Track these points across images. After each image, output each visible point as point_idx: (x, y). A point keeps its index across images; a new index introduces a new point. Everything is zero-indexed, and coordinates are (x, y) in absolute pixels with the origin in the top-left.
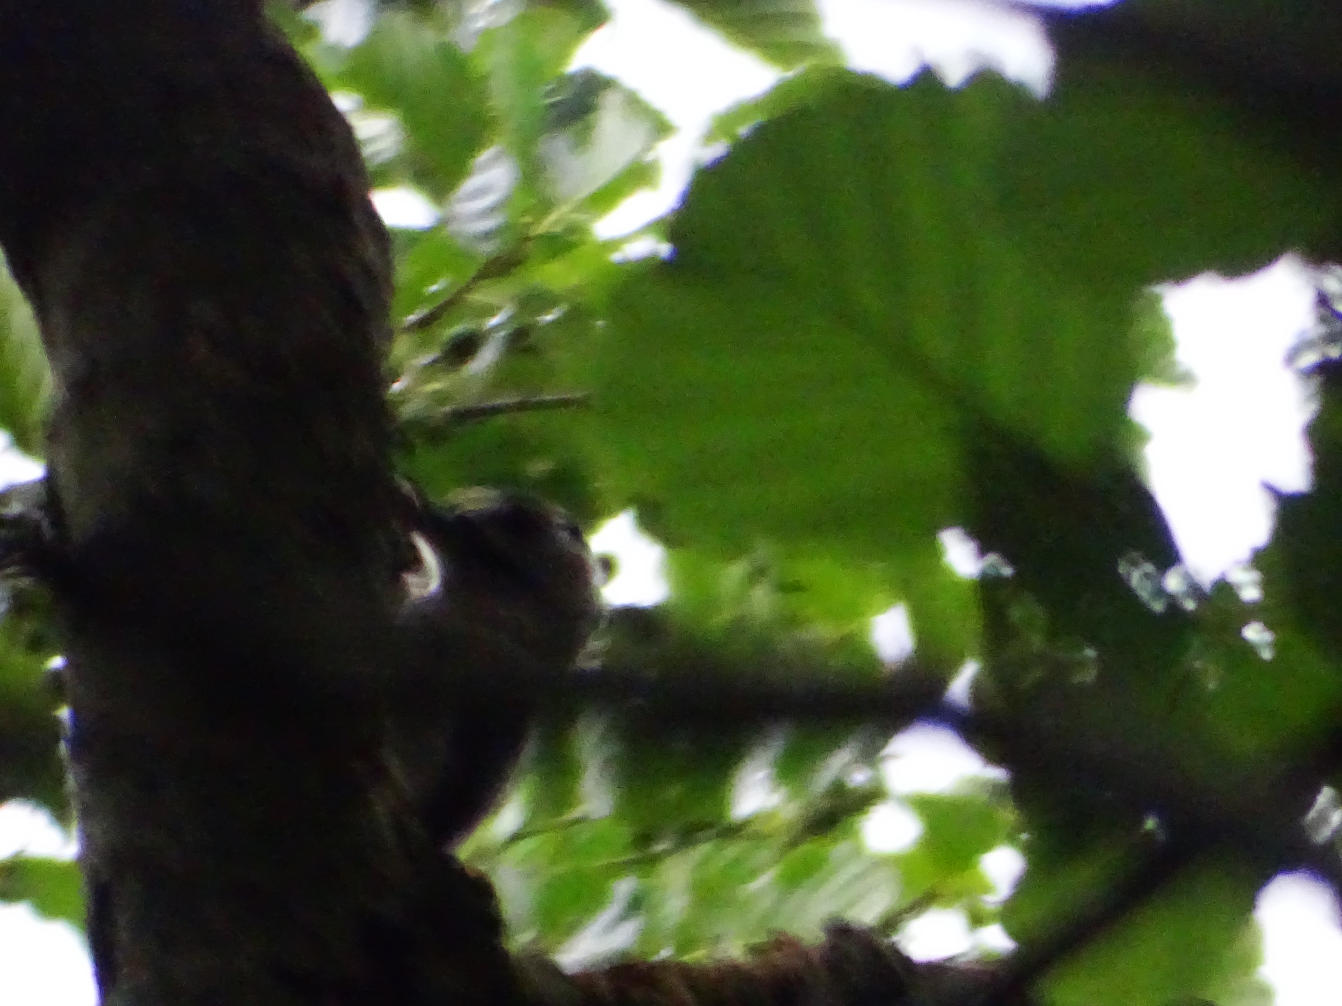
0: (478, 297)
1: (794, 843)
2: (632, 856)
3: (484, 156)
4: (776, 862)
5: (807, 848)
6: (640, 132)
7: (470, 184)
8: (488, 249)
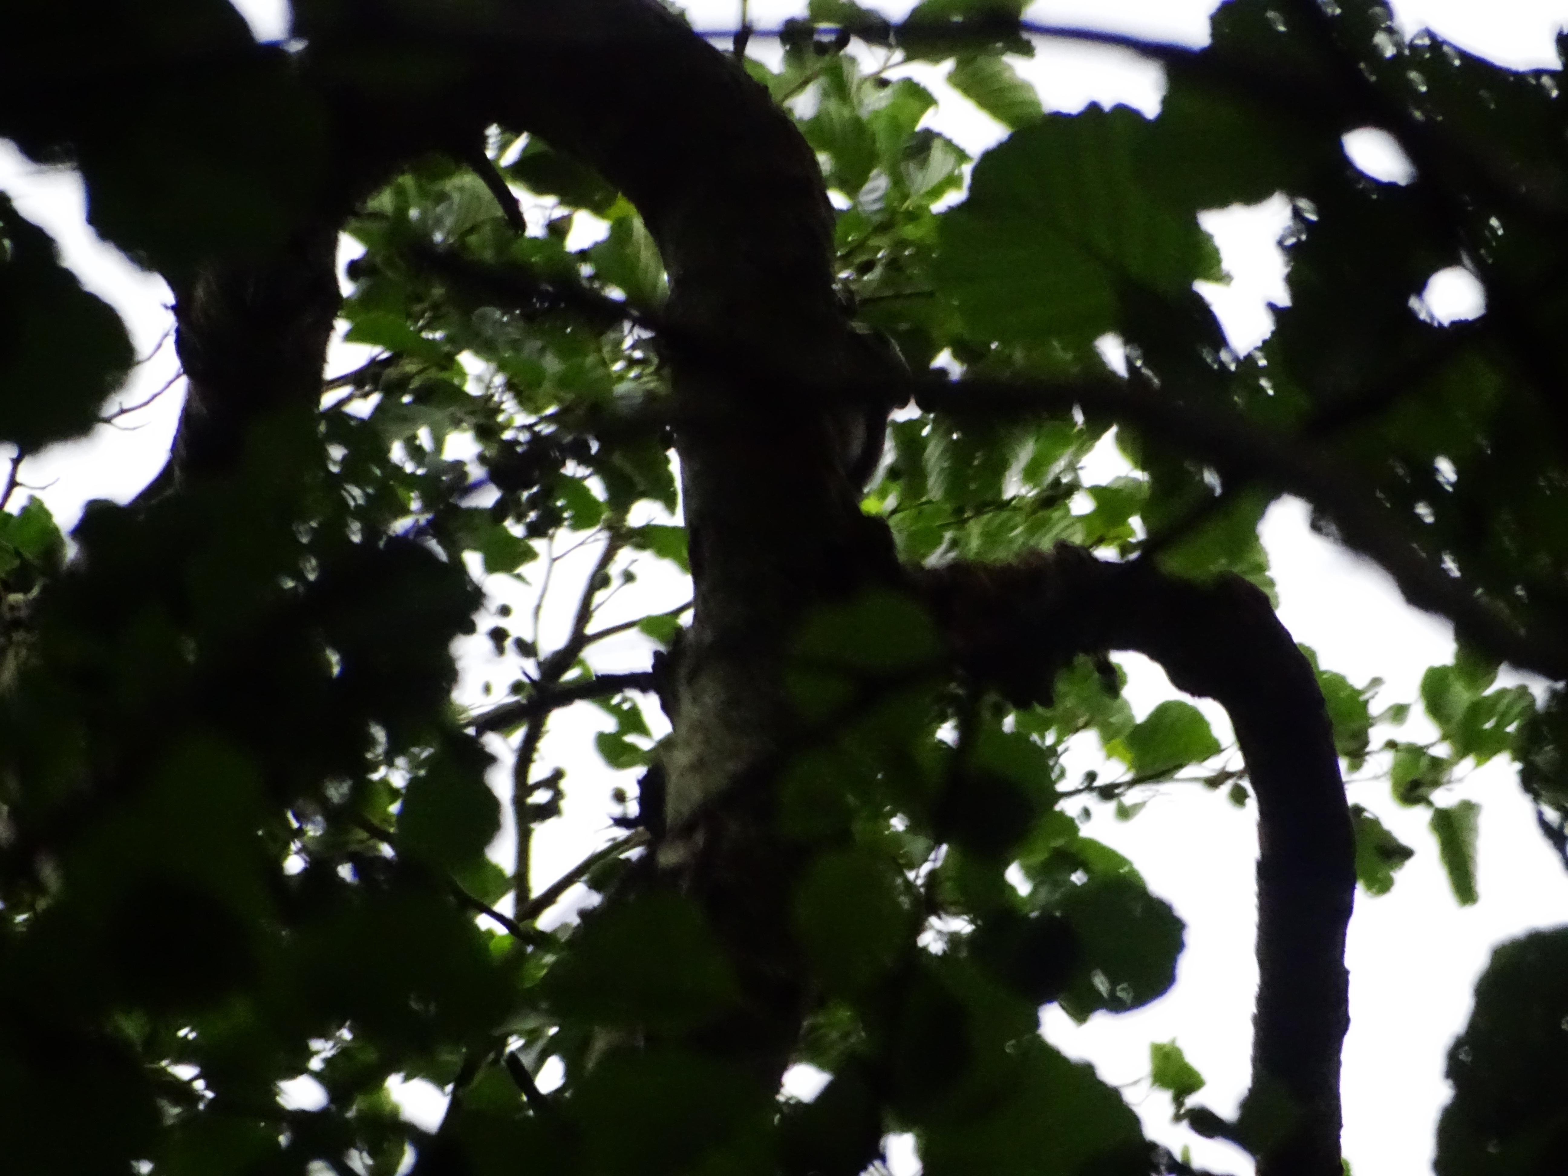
0: (873, 242)
1: (1034, 512)
2: (952, 520)
3: (875, 172)
4: (1025, 522)
5: (1040, 514)
6: (951, 159)
7: (868, 186)
8: (877, 218)
